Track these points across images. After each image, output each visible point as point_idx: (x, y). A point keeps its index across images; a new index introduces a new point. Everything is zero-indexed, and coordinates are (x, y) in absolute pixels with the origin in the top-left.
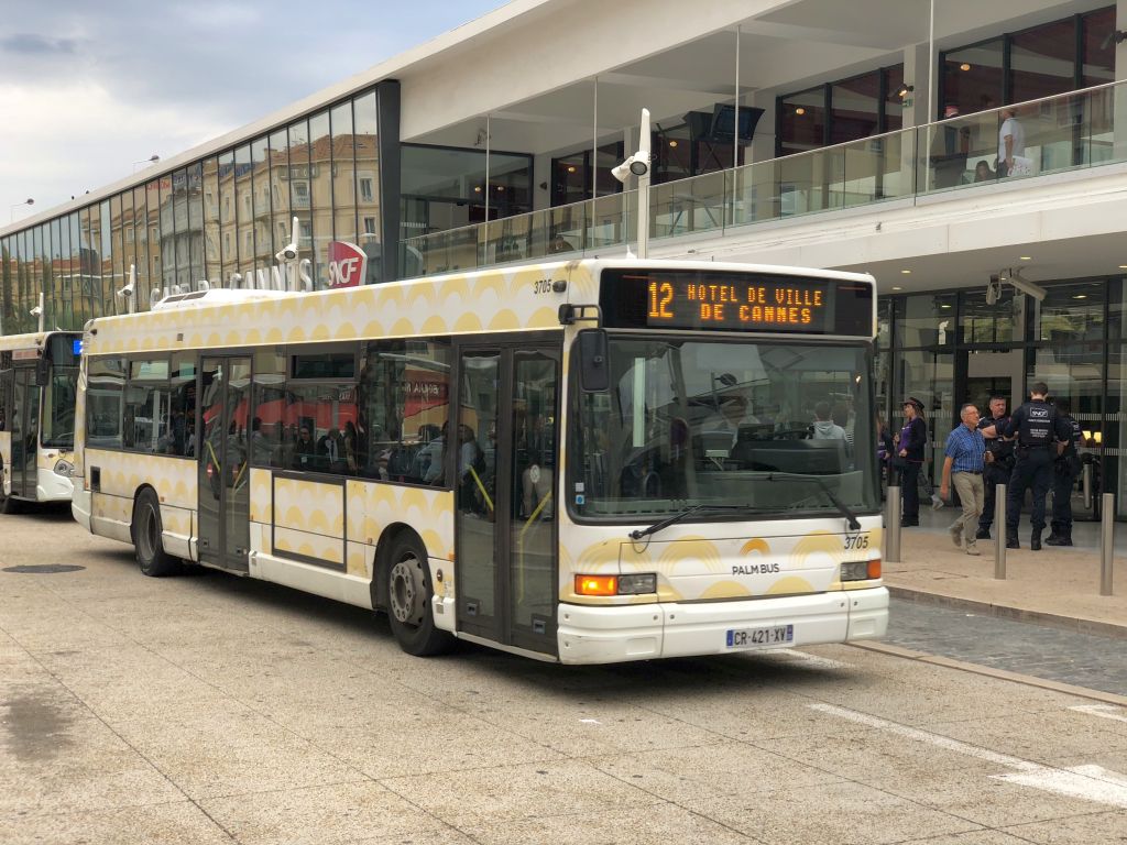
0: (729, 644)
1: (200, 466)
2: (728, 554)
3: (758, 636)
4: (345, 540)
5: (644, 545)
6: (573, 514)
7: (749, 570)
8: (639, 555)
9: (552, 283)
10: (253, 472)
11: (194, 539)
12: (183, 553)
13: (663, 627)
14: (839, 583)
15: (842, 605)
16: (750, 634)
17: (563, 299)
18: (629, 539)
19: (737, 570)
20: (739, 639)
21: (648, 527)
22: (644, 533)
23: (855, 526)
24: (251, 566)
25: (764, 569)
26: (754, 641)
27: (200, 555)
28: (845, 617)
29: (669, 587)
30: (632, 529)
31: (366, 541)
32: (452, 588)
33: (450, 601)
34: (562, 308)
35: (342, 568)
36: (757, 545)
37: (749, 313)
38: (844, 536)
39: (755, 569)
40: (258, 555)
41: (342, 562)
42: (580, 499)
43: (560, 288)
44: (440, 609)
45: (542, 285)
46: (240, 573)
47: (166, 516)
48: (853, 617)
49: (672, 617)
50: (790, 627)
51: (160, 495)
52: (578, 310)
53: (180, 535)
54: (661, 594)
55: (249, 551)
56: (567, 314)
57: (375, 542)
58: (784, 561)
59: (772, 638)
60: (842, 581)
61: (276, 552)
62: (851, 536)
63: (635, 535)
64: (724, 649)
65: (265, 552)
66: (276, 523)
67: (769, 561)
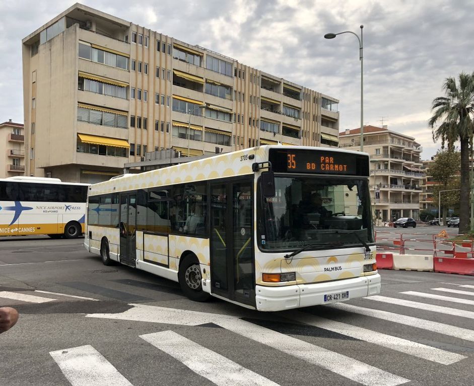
0: (325, 300)
1: (120, 230)
2: (322, 263)
3: (336, 297)
4: (169, 256)
5: (290, 261)
6: (261, 248)
7: (331, 269)
8: (288, 265)
9: (248, 156)
10: (137, 232)
11: (119, 255)
12: (115, 259)
13: (300, 295)
14: (363, 273)
15: (366, 282)
16: (333, 296)
17: (253, 161)
18: (284, 258)
19: (326, 270)
20: (329, 298)
21: (291, 253)
22: (291, 256)
23: (368, 250)
24: (136, 265)
25: (336, 269)
26: (335, 299)
27: (120, 260)
28: (367, 287)
29: (301, 278)
30: (285, 254)
31: (176, 257)
32: (209, 276)
33: (208, 281)
34: (253, 165)
35: (167, 266)
36: (333, 259)
37: (324, 167)
38: (364, 254)
39: (333, 269)
40: (139, 261)
41: (167, 264)
42: (263, 242)
43: (252, 157)
44: (205, 284)
45: (244, 158)
46: (133, 267)
47: (110, 247)
48: (370, 287)
49: (303, 291)
50: (348, 292)
51: (109, 240)
52: (260, 165)
53: (115, 253)
54: (298, 281)
55: (136, 259)
56: (256, 167)
57: (179, 257)
58: (343, 265)
59: (341, 297)
60: (364, 272)
61: (145, 260)
62: (367, 254)
63: (287, 257)
64: (323, 303)
65: (141, 260)
66: (145, 250)
67: (337, 265)
